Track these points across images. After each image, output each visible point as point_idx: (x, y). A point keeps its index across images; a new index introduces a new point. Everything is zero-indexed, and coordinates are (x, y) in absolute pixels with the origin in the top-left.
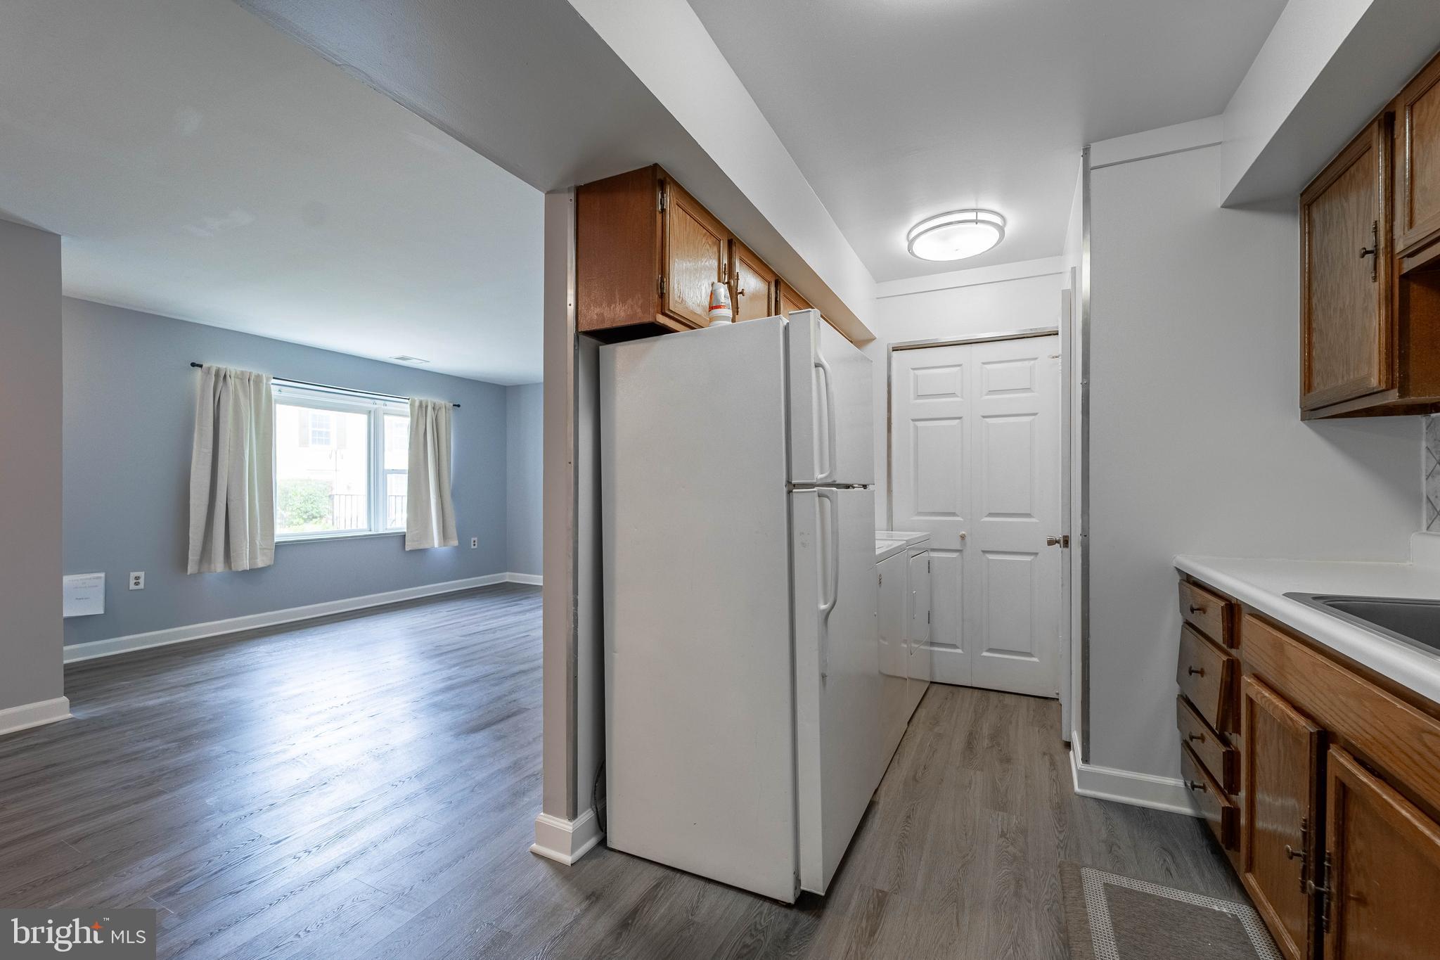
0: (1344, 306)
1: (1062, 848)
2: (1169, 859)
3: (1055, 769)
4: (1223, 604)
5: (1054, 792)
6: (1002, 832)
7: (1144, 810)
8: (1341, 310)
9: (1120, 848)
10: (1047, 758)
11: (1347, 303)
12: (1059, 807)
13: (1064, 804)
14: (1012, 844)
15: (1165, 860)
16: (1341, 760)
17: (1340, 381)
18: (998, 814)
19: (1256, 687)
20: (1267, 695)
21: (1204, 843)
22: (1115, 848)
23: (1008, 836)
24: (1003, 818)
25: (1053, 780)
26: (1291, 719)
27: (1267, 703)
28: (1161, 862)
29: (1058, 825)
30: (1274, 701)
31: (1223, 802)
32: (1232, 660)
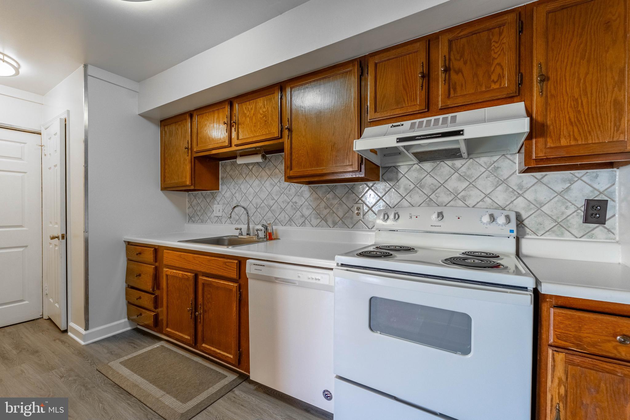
0: (177, 159)
1: (93, 364)
2: (132, 344)
3: (65, 343)
4: (153, 249)
5: (73, 350)
6: (60, 376)
7: (114, 336)
8: (176, 161)
9: (115, 351)
10: (57, 341)
11: (178, 159)
12: (80, 353)
13: (81, 352)
14: (70, 377)
15: (132, 346)
16: (203, 278)
17: (176, 181)
18: (52, 372)
19: (170, 271)
20: (175, 271)
21: (140, 334)
22: (113, 352)
23: (65, 375)
24: (56, 372)
25: (68, 346)
26: (186, 275)
27: (175, 274)
28: (131, 347)
29: (85, 359)
30: (178, 272)
31: (153, 314)
32: (156, 266)
